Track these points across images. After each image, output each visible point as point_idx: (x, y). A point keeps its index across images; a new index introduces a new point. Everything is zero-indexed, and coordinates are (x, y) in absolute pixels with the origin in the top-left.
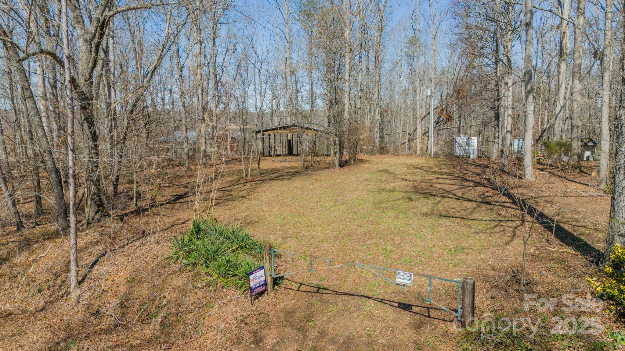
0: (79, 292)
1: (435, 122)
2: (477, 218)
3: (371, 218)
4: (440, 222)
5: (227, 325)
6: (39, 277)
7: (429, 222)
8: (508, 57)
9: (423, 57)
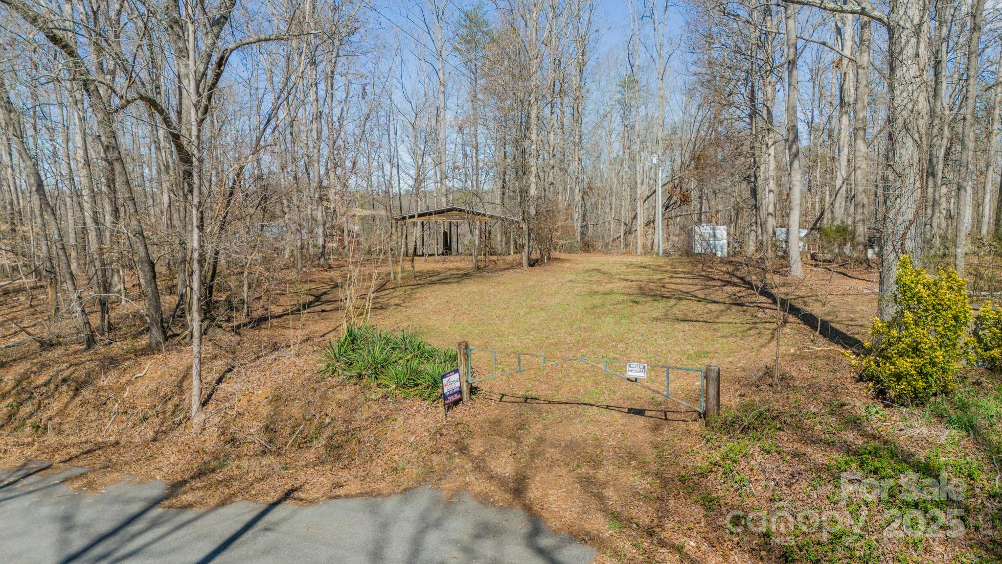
0: (203, 416)
1: (663, 206)
2: (724, 321)
3: (583, 325)
4: (676, 326)
5: (418, 438)
6: (138, 402)
7: (660, 327)
8: (768, 107)
9: (643, 107)
